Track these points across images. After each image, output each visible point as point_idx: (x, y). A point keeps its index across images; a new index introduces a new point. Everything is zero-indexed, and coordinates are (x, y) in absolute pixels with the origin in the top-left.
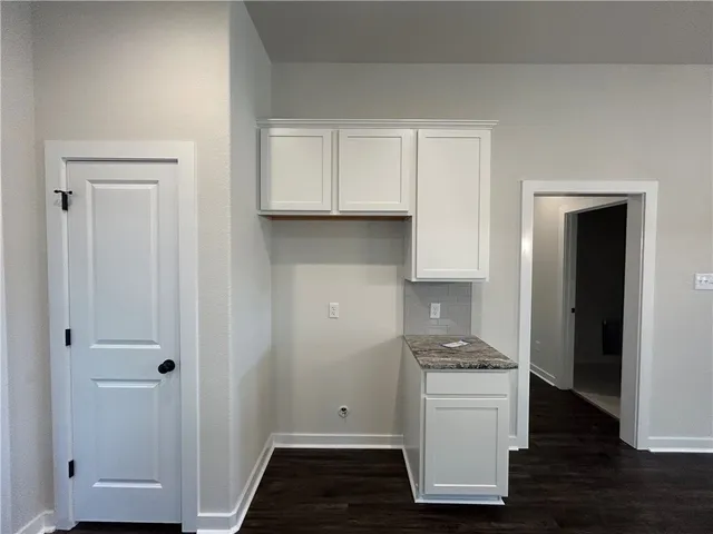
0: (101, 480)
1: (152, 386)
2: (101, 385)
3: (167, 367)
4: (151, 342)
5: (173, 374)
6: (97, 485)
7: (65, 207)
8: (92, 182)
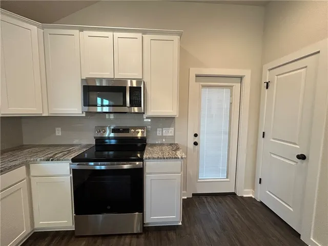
0: (269, 192)
1: (293, 163)
2: (272, 155)
3: (302, 157)
4: (295, 144)
5: (304, 161)
6: (268, 192)
7: (267, 88)
8: (277, 76)
